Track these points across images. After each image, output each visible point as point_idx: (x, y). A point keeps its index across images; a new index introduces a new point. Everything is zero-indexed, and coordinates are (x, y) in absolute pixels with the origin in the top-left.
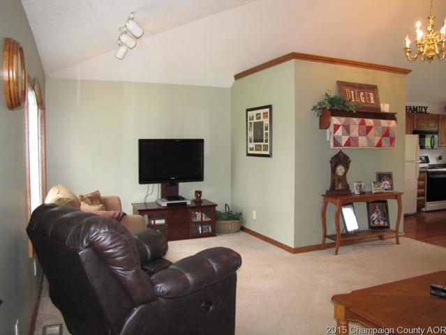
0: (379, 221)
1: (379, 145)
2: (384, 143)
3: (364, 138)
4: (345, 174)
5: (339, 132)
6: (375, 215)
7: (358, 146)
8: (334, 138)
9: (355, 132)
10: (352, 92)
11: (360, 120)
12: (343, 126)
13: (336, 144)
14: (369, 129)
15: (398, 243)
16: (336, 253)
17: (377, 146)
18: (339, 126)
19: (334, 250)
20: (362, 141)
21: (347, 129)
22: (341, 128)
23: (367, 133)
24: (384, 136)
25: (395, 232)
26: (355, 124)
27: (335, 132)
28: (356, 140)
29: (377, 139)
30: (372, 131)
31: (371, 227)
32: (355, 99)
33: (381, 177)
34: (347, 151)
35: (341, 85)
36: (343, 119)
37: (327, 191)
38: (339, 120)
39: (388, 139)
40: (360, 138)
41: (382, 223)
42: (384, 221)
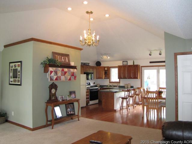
0: (71, 112)
1: (70, 79)
2: (72, 79)
3: (63, 77)
4: (55, 93)
5: (53, 74)
6: (69, 110)
7: (61, 80)
8: (50, 77)
9: (59, 74)
10: (59, 57)
11: (62, 69)
12: (55, 71)
13: (51, 79)
14: (66, 73)
15: (79, 120)
16: (53, 128)
18: (53, 71)
19: (51, 127)
20: (63, 78)
21: (56, 73)
22: (53, 72)
23: (65, 75)
24: (72, 76)
25: (77, 116)
26: (60, 71)
27: (50, 74)
28: (60, 77)
29: (69, 77)
30: (67, 74)
31: (67, 115)
32: (60, 60)
33: (71, 93)
34: (56, 83)
35: (54, 53)
36: (54, 69)
37: (48, 100)
38: (52, 69)
39: (73, 77)
40: (62, 77)
41: (72, 112)
42: (73, 111)
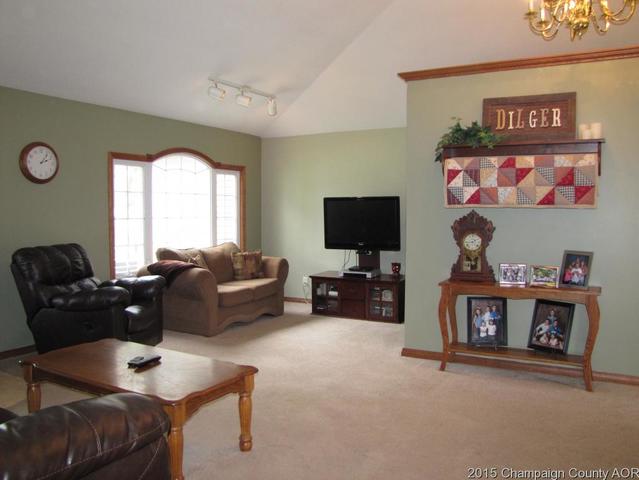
0: (549, 338)
1: (548, 200)
2: (558, 197)
3: (510, 189)
5: (458, 182)
6: (545, 327)
7: (497, 203)
8: (449, 192)
9: (489, 179)
10: (511, 113)
11: (504, 159)
12: (466, 171)
13: (453, 199)
14: (523, 173)
16: (442, 368)
17: (542, 203)
18: (458, 172)
20: (506, 194)
21: (474, 175)
22: (461, 174)
23: (518, 181)
24: (559, 184)
26: (491, 166)
27: (449, 182)
28: (491, 194)
29: (542, 192)
30: (530, 179)
32: (514, 124)
35: (491, 105)
36: (467, 161)
38: (458, 163)
39: (570, 190)
40: (501, 190)
42: (559, 339)
